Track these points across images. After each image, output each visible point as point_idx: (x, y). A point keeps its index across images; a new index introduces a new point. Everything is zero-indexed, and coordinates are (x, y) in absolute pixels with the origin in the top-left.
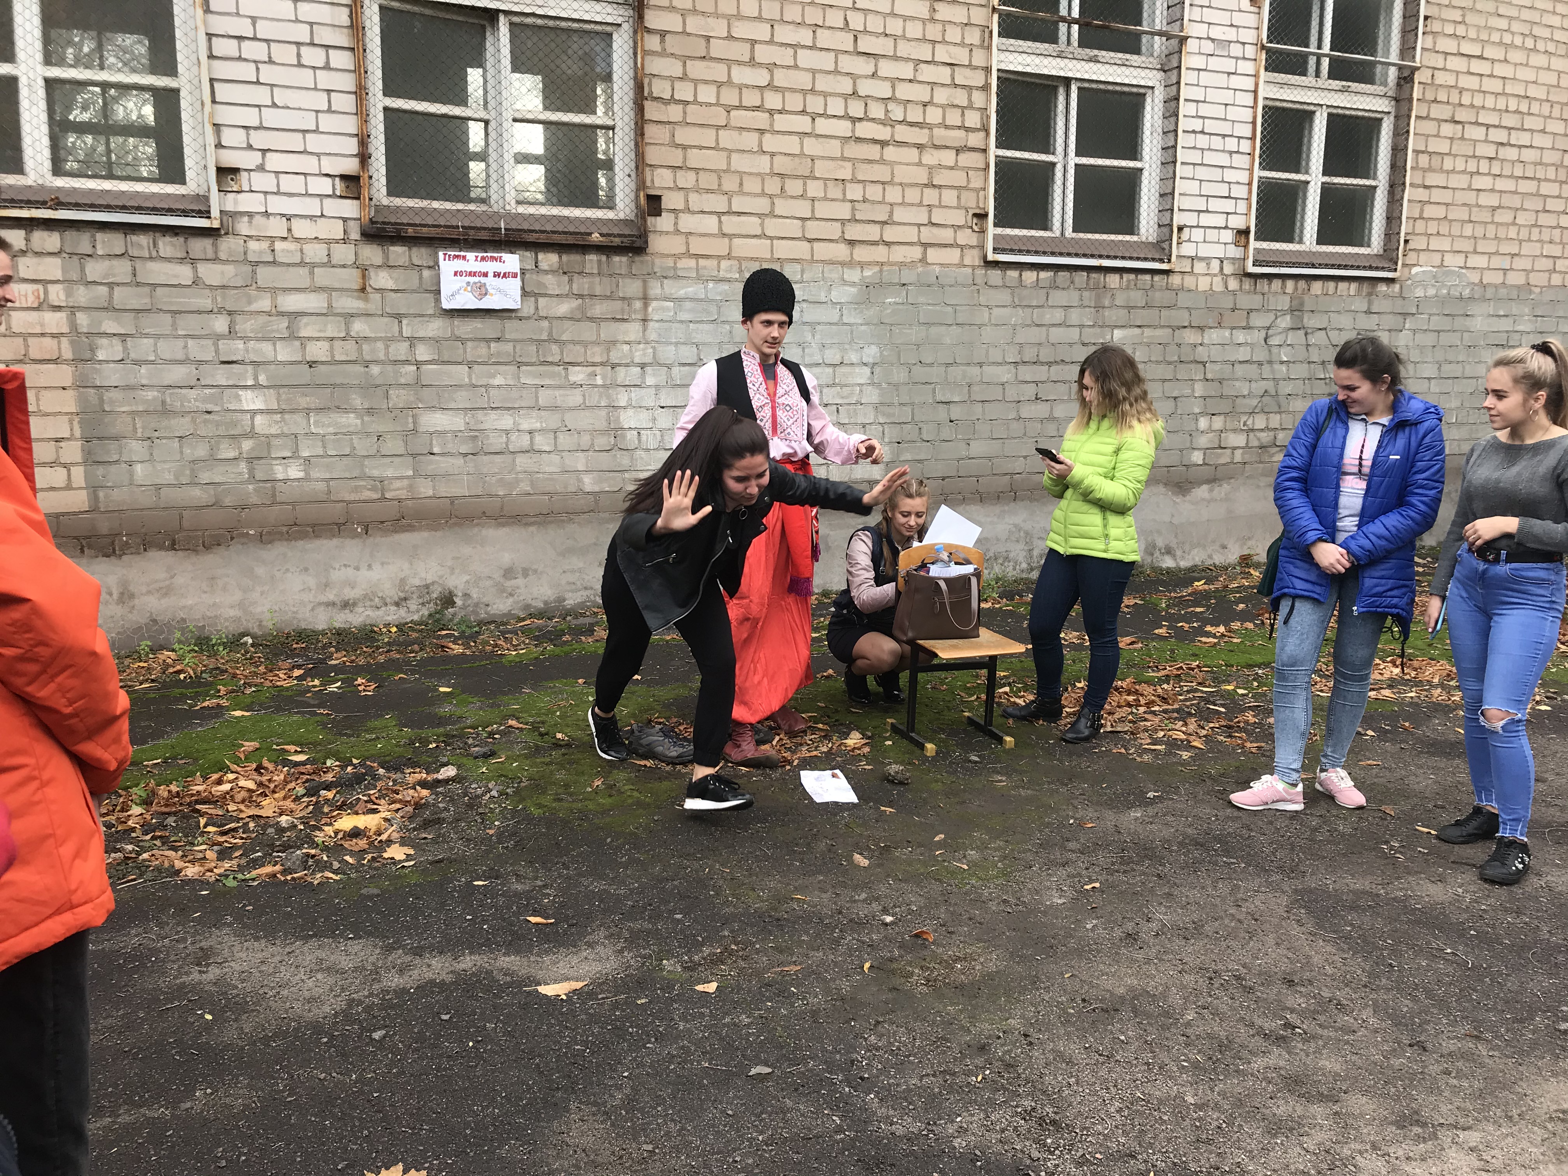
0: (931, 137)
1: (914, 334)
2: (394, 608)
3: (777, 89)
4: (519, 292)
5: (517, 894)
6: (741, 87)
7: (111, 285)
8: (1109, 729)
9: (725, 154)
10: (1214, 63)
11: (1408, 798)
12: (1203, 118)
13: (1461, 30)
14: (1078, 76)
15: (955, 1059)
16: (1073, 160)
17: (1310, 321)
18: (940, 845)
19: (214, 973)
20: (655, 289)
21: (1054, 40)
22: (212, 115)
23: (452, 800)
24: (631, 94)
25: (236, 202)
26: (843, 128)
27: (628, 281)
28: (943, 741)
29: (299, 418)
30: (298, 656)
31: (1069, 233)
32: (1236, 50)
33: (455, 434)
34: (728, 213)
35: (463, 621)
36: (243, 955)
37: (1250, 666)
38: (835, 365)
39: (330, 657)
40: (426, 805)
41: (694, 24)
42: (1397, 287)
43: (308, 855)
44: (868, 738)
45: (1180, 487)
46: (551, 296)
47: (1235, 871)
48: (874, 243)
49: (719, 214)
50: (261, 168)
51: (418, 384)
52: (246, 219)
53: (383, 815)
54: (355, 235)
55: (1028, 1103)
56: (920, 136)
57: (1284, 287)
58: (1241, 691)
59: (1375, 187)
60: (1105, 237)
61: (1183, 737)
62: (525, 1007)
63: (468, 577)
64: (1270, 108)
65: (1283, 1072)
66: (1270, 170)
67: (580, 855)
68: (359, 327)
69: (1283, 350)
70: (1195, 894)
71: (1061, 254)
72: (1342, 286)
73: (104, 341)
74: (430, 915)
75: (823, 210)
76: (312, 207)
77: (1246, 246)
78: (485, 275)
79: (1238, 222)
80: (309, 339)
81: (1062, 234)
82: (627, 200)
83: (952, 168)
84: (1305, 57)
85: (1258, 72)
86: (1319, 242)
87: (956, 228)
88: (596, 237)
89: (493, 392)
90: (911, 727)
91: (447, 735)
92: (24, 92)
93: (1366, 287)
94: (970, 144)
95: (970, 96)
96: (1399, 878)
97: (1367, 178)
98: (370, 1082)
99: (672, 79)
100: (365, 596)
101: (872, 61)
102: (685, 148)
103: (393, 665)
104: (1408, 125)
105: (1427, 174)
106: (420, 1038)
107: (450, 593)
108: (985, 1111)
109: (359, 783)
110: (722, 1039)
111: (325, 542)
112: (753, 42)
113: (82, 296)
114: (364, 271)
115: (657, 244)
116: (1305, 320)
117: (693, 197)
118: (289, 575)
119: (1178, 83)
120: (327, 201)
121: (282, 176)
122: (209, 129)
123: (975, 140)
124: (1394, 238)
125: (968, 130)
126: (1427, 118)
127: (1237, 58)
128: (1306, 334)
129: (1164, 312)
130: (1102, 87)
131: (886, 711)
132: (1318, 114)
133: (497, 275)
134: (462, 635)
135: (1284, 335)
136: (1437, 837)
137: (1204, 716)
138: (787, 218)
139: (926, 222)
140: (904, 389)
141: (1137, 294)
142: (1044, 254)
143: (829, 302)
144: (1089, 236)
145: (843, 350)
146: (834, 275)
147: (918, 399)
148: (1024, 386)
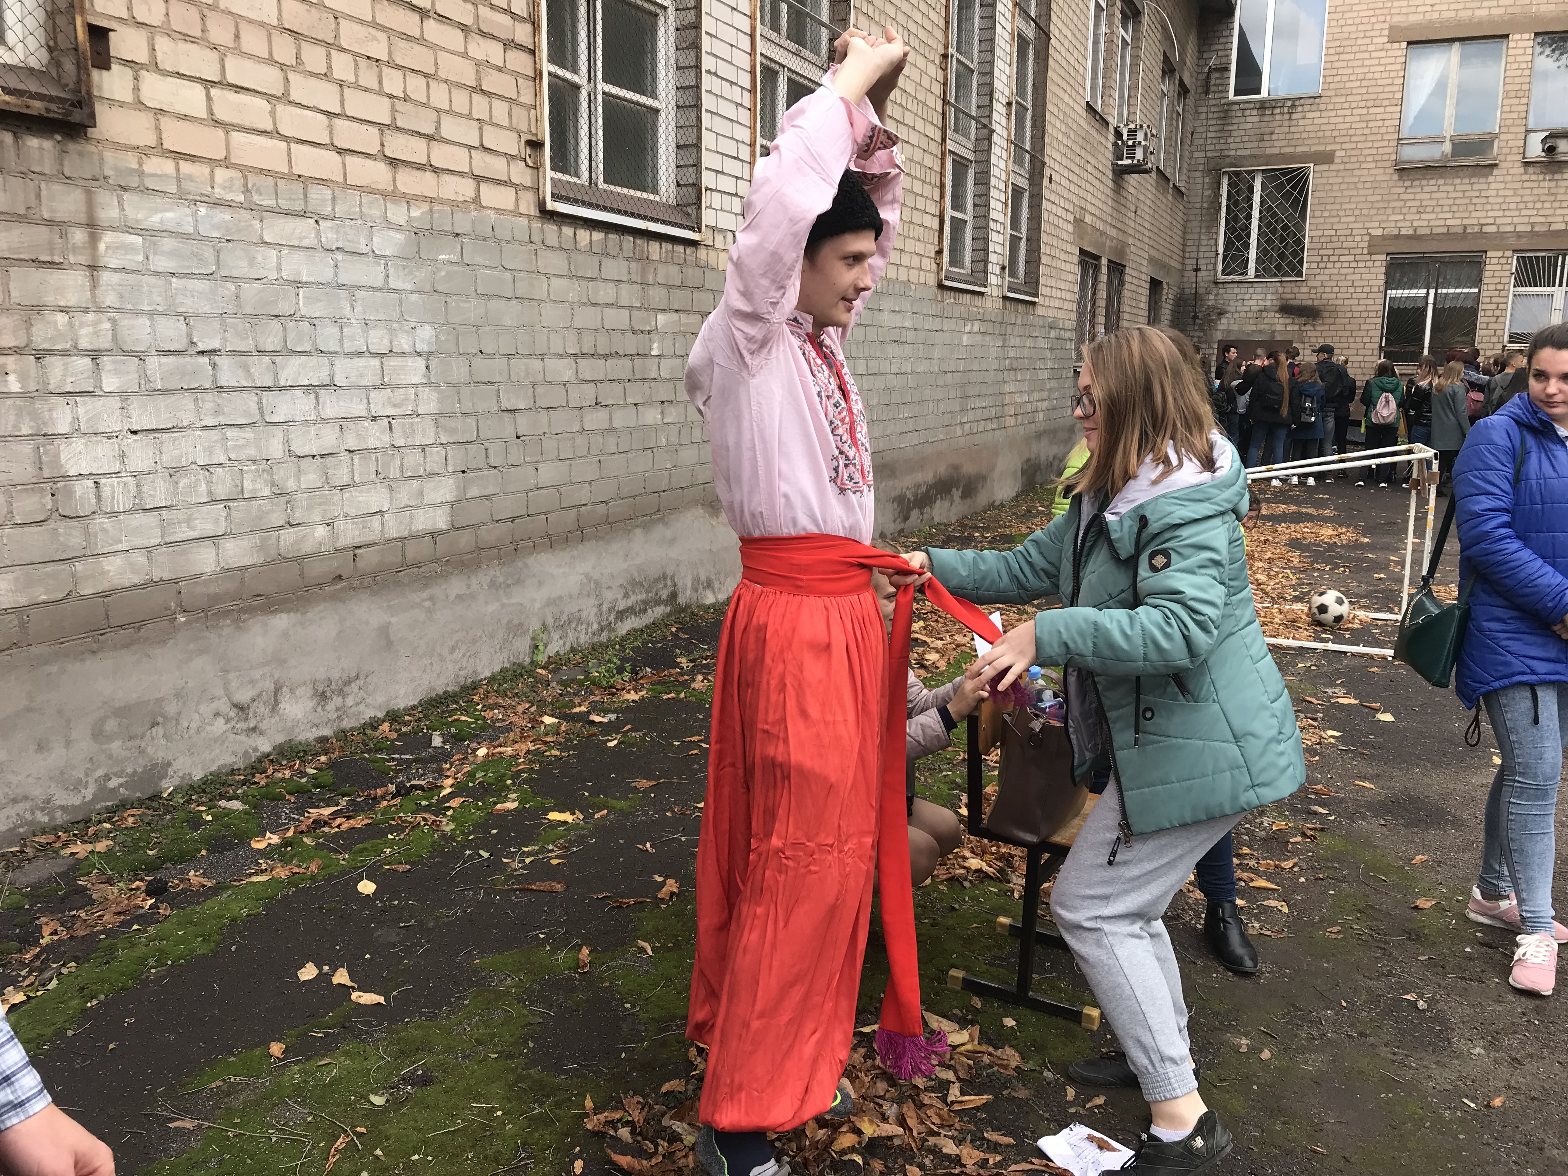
0: (477, 17)
1: (472, 309)
12: (716, 56)
16: (602, 88)
20: (108, 208)
27: (57, 188)
31: (600, 183)
34: (221, 84)
38: (381, 355)
48: (420, 167)
49: (208, 84)
60: (632, 192)
71: (613, 210)
75: (357, 104)
81: (593, 183)
82: (30, 29)
83: (500, 69)
87: (508, 158)
94: (516, 39)
115: (109, 123)
117: (163, 44)
119: (698, 10)
123: (524, 35)
129: (695, 294)
132: (781, 76)
138: (307, 108)
139: (477, 144)
140: (465, 391)
141: (674, 270)
142: (597, 207)
143: (371, 253)
144: (619, 189)
145: (392, 331)
146: (375, 212)
147: (481, 407)
148: (585, 386)
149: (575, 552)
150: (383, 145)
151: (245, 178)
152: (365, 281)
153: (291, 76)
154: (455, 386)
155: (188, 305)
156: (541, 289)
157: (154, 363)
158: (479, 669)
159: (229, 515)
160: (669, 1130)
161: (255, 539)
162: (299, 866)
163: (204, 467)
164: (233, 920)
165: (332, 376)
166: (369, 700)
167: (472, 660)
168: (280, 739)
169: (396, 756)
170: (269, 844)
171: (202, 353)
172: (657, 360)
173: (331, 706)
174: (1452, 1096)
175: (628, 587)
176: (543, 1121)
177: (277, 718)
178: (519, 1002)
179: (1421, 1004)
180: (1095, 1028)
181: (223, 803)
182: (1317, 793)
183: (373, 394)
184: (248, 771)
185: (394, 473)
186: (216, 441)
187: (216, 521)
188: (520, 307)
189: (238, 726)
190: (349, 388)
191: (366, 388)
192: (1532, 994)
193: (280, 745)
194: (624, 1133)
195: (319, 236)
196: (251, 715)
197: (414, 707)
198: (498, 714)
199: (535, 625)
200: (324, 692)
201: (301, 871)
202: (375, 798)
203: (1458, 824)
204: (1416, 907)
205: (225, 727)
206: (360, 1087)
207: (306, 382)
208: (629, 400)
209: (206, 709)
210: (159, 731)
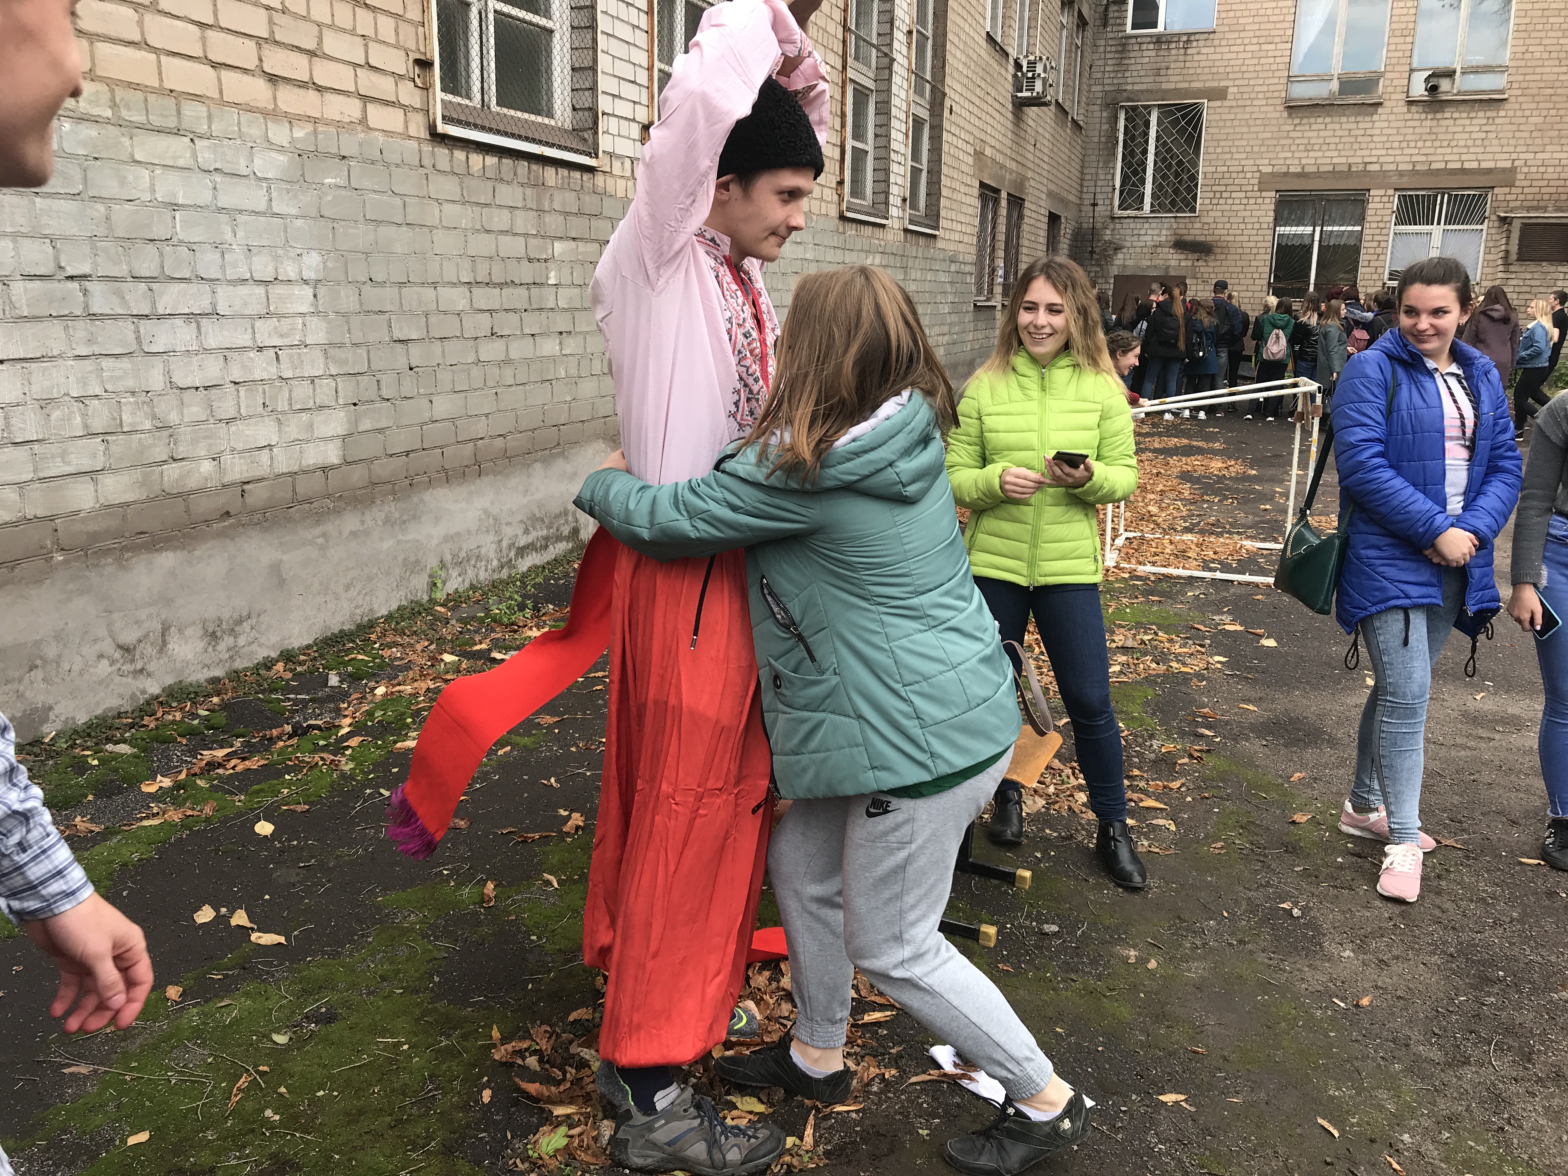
1: (361, 236)
16: (492, 4)
31: (493, 105)
38: (267, 283)
48: (302, 85)
60: (526, 115)
71: (506, 134)
75: (228, 16)
79: (642, 115)
81: (485, 105)
87: (396, 77)
129: (593, 222)
138: (177, 17)
139: (362, 62)
140: (355, 320)
141: (570, 196)
142: (490, 130)
143: (252, 176)
144: (512, 112)
145: (276, 258)
146: (255, 131)
147: (372, 337)
148: (480, 316)
149: (473, 488)
150: (261, 60)
151: (112, 91)
152: (246, 205)
154: (345, 315)
155: (53, 227)
156: (432, 215)
157: (18, 287)
158: (376, 607)
159: (107, 449)
160: (577, 1058)
161: (137, 474)
162: (193, 809)
163: (79, 399)
164: (124, 865)
165: (214, 305)
166: (262, 640)
167: (368, 598)
168: (169, 680)
169: (292, 696)
170: (161, 788)
171: (71, 278)
172: (554, 289)
173: (222, 646)
174: (1324, 996)
175: (529, 523)
176: (450, 1053)
177: (166, 659)
178: (423, 938)
179: (1296, 912)
180: (992, 945)
181: (110, 747)
182: (1204, 716)
183: (258, 324)
184: (136, 714)
185: (282, 405)
186: (90, 372)
187: (94, 455)
188: (411, 234)
189: (123, 668)
190: (233, 317)
191: (251, 317)
192: (1399, 901)
193: (170, 686)
194: (532, 1061)
195: (195, 157)
196: (137, 657)
197: (309, 647)
198: (396, 652)
199: (432, 562)
200: (214, 632)
201: (196, 813)
202: (271, 738)
203: (1333, 742)
204: (1294, 822)
205: (109, 670)
206: (263, 1027)
207: (187, 311)
208: (527, 331)
209: (90, 652)
210: (38, 674)
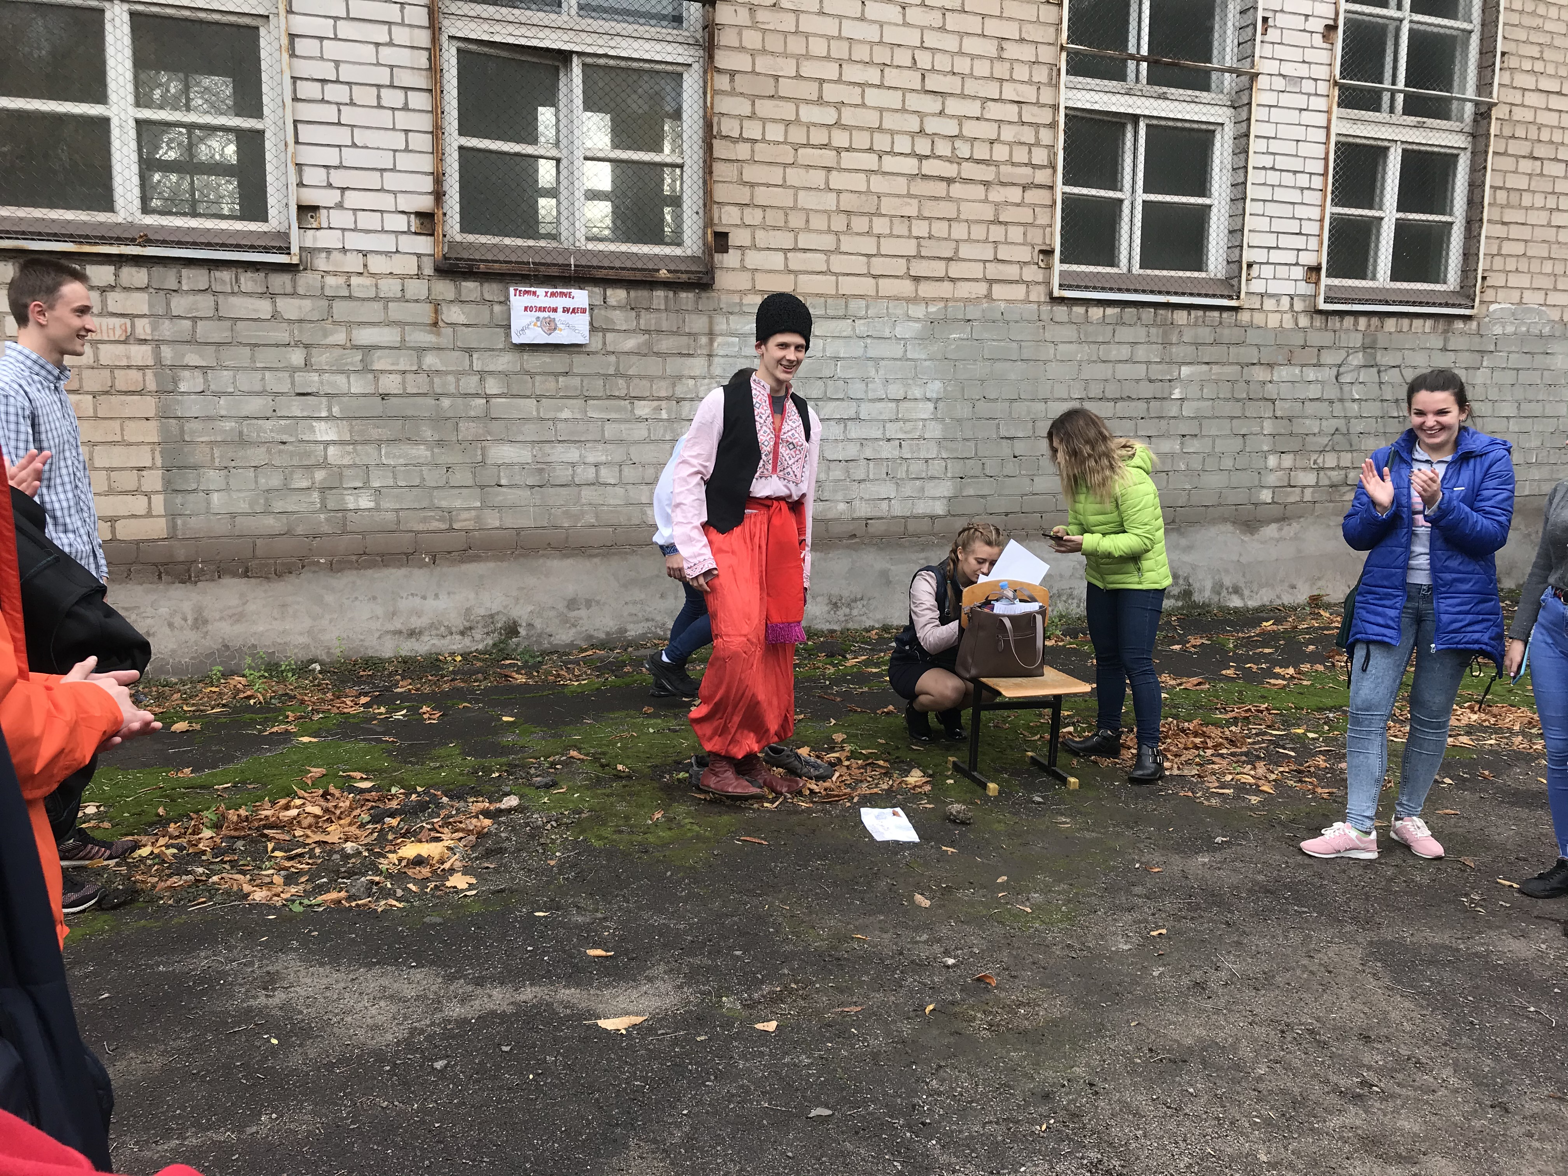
0: (998, 173)
1: (980, 369)
2: (458, 637)
3: (845, 127)
4: (588, 327)
5: (577, 926)
6: (809, 126)
7: (194, 319)
8: (1176, 772)
9: (791, 191)
10: (1286, 100)
11: (1488, 849)
12: (1274, 154)
13: (1539, 66)
14: (1147, 113)
15: (1019, 1106)
16: (1141, 196)
17: (1384, 359)
18: (1003, 887)
19: (280, 997)
20: (721, 325)
21: (1122, 77)
22: (294, 155)
23: (514, 829)
24: (701, 133)
25: (315, 239)
26: (910, 165)
27: (694, 317)
28: (1007, 781)
29: (370, 449)
30: (365, 683)
31: (1136, 269)
32: (1309, 87)
33: (523, 466)
34: (795, 249)
35: (526, 651)
36: (308, 981)
37: (1320, 709)
38: (898, 400)
39: (396, 685)
40: (488, 834)
41: (763, 64)
42: (1474, 324)
43: (372, 882)
44: (930, 776)
45: (1248, 526)
46: (618, 331)
47: (1307, 921)
48: (940, 279)
49: (785, 251)
50: (340, 206)
51: (488, 417)
52: (324, 255)
53: (446, 843)
54: (428, 270)
55: (1094, 1155)
56: (987, 173)
57: (1356, 324)
58: (1311, 735)
59: (1452, 223)
60: (1173, 273)
61: (1252, 781)
62: (585, 1040)
63: (532, 608)
64: (1343, 144)
65: (1360, 1132)
66: (1343, 206)
67: (640, 887)
68: (431, 361)
69: (1354, 388)
70: (1264, 943)
71: (1128, 291)
72: (1417, 323)
73: (186, 374)
74: (492, 945)
75: (888, 248)
76: (388, 243)
77: (1317, 283)
78: (555, 310)
79: (1309, 259)
80: (382, 372)
81: (1129, 270)
82: (695, 237)
83: (1018, 205)
84: (1378, 93)
85: (1330, 108)
86: (1393, 278)
87: (1023, 264)
88: (663, 273)
89: (560, 426)
90: (974, 766)
91: (509, 765)
92: (115, 132)
93: (1442, 324)
94: (1036, 182)
95: (1037, 133)
96: (1479, 933)
97: (1443, 214)
98: (430, 1112)
99: (741, 118)
100: (432, 625)
101: (940, 99)
102: (752, 185)
103: (458, 694)
104: (1486, 161)
105: (1507, 211)
106: (481, 1069)
107: (514, 622)
108: (1050, 1161)
109: (423, 811)
110: (781, 1079)
111: (394, 571)
112: (822, 81)
113: (167, 329)
114: (437, 307)
115: (723, 280)
116: (1378, 358)
117: (760, 234)
118: (357, 603)
119: (1249, 119)
120: (403, 238)
121: (359, 213)
122: (292, 169)
123: (1042, 177)
124: (1471, 275)
125: (1034, 167)
126: (1505, 154)
127: (1309, 95)
128: (1379, 372)
129: (1232, 349)
130: (1171, 123)
131: (947, 749)
132: (1392, 150)
133: (566, 310)
134: (526, 665)
135: (1355, 374)
136: (1520, 891)
137: (1274, 759)
138: (853, 254)
139: (992, 259)
140: (968, 424)
141: (1205, 331)
143: (893, 337)
144: (1157, 272)
145: (907, 385)
146: (899, 311)
147: (982, 435)
150: (908, 269)
152: (887, 354)
153: (842, 238)
154: (959, 421)
156: (1047, 352)
165: (858, 414)
166: (870, 615)
172: (1179, 402)
183: (888, 425)
185: (901, 473)
188: (1025, 366)
190: (870, 421)
191: (884, 421)
195: (854, 329)
200: (836, 603)
207: (839, 417)
